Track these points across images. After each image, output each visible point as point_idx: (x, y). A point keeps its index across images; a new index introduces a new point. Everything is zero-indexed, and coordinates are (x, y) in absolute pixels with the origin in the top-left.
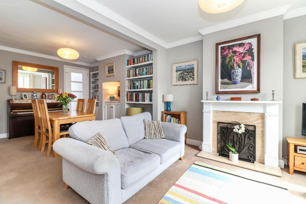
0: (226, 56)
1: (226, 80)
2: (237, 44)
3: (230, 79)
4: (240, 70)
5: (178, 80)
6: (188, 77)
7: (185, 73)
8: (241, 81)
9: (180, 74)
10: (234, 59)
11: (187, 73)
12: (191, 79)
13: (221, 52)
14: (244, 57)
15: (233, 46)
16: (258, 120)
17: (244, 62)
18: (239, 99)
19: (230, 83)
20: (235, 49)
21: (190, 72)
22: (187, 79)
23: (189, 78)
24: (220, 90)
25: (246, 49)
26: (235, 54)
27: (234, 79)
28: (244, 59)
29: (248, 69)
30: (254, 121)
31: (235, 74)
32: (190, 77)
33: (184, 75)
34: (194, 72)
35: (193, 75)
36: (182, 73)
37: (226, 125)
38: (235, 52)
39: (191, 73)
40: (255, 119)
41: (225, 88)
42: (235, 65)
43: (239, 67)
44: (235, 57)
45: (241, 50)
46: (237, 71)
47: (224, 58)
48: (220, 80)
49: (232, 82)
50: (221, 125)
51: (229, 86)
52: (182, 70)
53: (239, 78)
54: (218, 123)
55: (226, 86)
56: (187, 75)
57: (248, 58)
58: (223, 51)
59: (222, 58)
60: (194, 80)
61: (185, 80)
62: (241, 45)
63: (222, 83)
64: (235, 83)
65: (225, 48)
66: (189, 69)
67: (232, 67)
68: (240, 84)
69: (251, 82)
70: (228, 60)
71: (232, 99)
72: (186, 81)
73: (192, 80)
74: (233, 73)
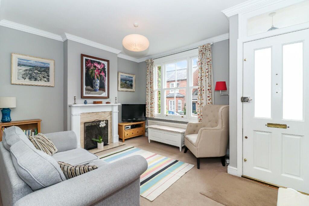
0: (90, 68)
1: (89, 87)
2: (97, 61)
3: (92, 87)
4: (99, 81)
5: (23, 78)
6: (40, 76)
7: (36, 71)
8: (99, 90)
9: (26, 70)
10: (95, 72)
11: (39, 71)
12: (45, 79)
13: (86, 63)
14: (100, 72)
15: (94, 61)
16: (108, 116)
17: (100, 76)
18: (101, 102)
19: (93, 90)
20: (95, 64)
21: (44, 71)
22: (39, 79)
23: (42, 78)
24: (85, 95)
25: (102, 67)
26: (95, 68)
27: (95, 87)
28: (101, 74)
29: (103, 82)
30: (107, 117)
31: (95, 84)
32: (44, 77)
33: (34, 72)
34: (49, 72)
35: (49, 76)
36: (30, 70)
37: (90, 124)
38: (95, 67)
39: (45, 73)
40: (107, 116)
41: (89, 94)
42: (96, 77)
43: (98, 79)
44: (95, 70)
45: (99, 66)
46: (96, 81)
47: (88, 69)
48: (84, 87)
49: (93, 89)
50: (87, 125)
51: (92, 92)
52: (30, 66)
53: (98, 87)
54: (85, 123)
55: (89, 92)
56: (38, 73)
57: (102, 74)
58: (87, 62)
59: (86, 68)
60: (49, 81)
61: (36, 80)
62: (99, 63)
63: (86, 90)
64: (95, 90)
65: (88, 61)
66: (41, 67)
67: (94, 79)
68: (98, 92)
69: (104, 91)
70: (91, 71)
71: (95, 103)
72: (37, 82)
73: (45, 81)
74: (94, 83)
